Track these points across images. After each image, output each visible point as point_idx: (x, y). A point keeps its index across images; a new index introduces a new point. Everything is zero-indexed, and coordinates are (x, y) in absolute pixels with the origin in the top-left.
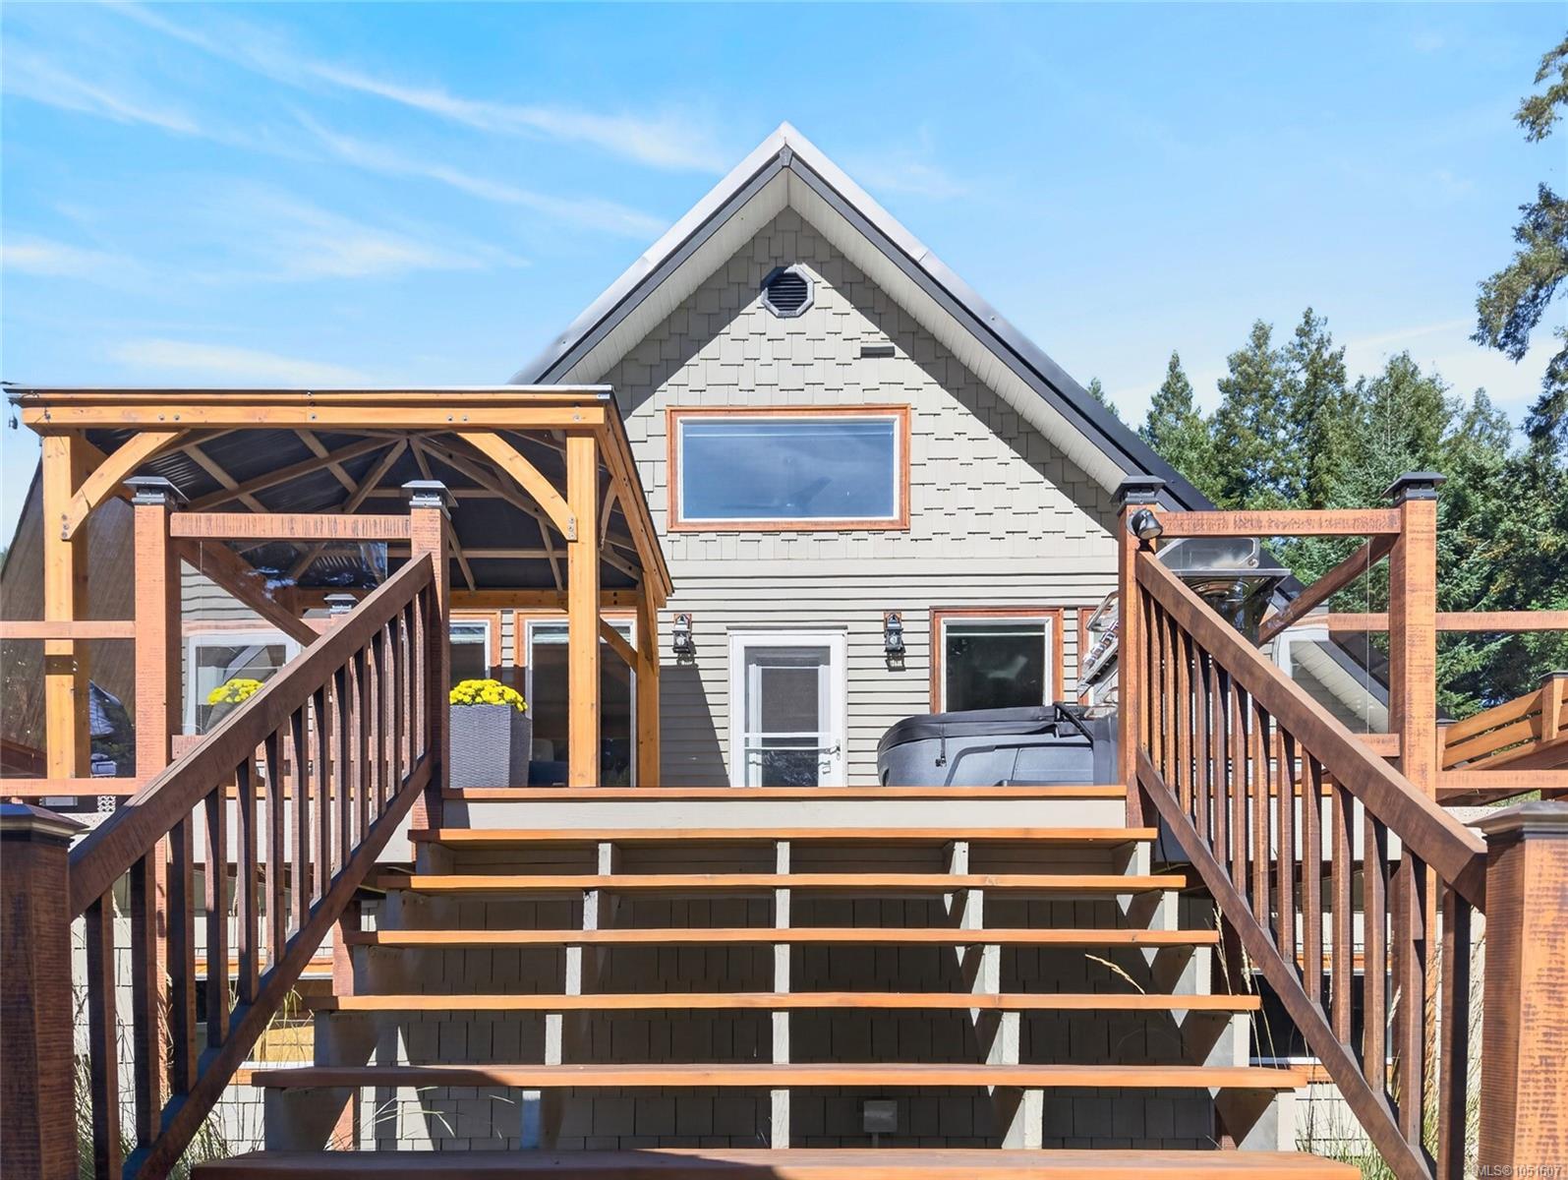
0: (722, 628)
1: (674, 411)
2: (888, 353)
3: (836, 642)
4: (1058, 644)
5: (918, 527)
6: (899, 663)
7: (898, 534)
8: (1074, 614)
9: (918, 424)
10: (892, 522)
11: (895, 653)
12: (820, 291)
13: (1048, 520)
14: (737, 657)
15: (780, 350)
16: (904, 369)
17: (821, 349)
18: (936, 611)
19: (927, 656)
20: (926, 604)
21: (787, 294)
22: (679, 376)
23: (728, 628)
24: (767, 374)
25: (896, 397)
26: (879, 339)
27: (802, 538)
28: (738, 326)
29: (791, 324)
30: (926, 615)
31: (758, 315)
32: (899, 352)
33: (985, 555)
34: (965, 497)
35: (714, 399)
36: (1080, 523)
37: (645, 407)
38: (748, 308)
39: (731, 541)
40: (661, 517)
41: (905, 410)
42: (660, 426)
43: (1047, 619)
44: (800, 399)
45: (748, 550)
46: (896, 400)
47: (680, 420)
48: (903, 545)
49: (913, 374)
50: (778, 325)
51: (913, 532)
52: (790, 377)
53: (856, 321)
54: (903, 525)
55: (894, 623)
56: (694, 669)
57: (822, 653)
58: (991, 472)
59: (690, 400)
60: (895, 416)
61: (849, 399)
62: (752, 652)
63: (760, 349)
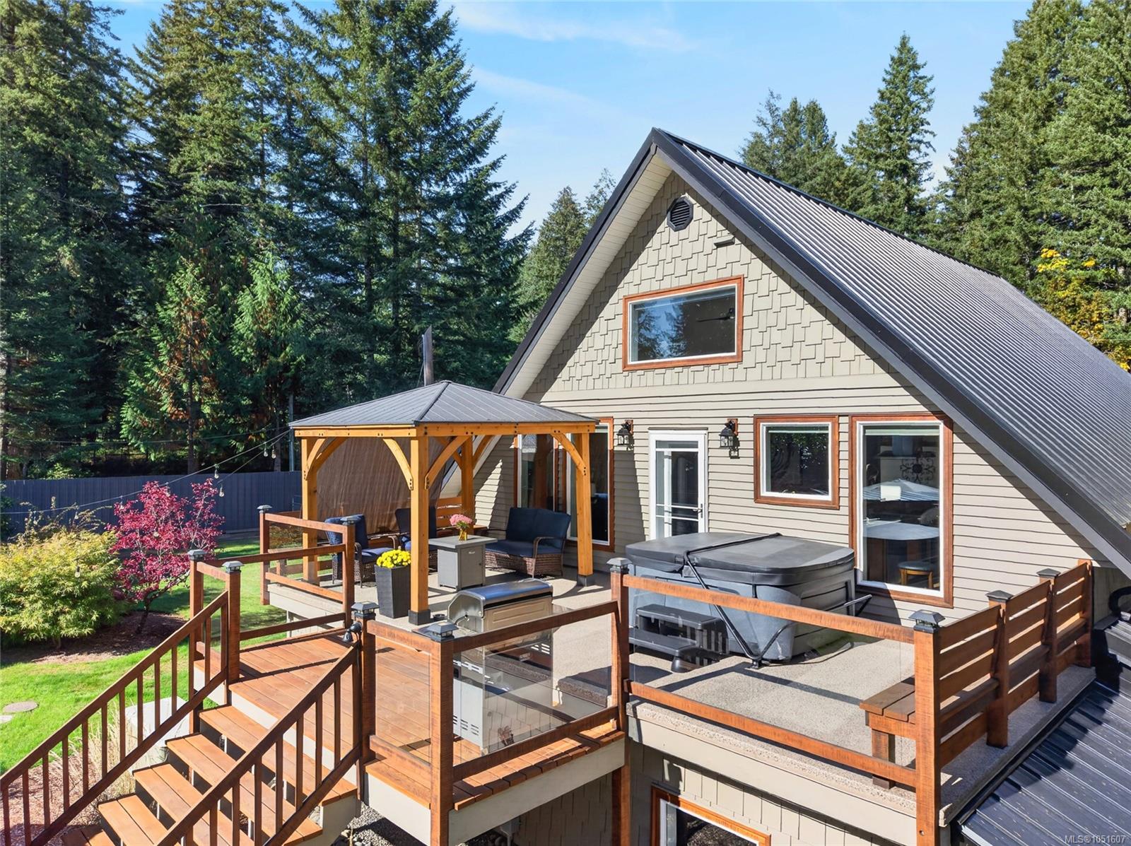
0: (645, 428)
1: (627, 299)
2: (730, 243)
3: (699, 437)
4: (836, 443)
5: (748, 359)
6: (736, 454)
7: (735, 365)
8: (846, 419)
9: (749, 287)
10: (732, 357)
11: (735, 444)
12: (698, 212)
13: (830, 348)
14: (653, 450)
15: (677, 251)
16: (739, 252)
17: (697, 247)
18: (758, 419)
19: (755, 447)
20: (752, 413)
21: (679, 216)
22: (628, 278)
23: (650, 429)
24: (669, 269)
25: (738, 271)
26: (727, 235)
27: (685, 370)
28: (656, 241)
29: (683, 233)
30: (751, 421)
31: (666, 232)
32: (737, 241)
33: (790, 377)
34: (776, 336)
35: (644, 288)
36: (850, 348)
37: (613, 299)
38: (660, 229)
39: (650, 374)
40: (620, 363)
41: (741, 279)
42: (620, 308)
43: (829, 424)
44: (685, 281)
45: (659, 380)
46: (736, 274)
47: (630, 303)
48: (740, 373)
49: (747, 254)
50: (675, 236)
51: (745, 363)
52: (681, 268)
53: (715, 226)
54: (739, 359)
55: (731, 426)
56: (632, 454)
57: (695, 444)
58: (794, 316)
59: (633, 291)
60: (735, 285)
61: (711, 276)
62: (659, 444)
63: (666, 253)
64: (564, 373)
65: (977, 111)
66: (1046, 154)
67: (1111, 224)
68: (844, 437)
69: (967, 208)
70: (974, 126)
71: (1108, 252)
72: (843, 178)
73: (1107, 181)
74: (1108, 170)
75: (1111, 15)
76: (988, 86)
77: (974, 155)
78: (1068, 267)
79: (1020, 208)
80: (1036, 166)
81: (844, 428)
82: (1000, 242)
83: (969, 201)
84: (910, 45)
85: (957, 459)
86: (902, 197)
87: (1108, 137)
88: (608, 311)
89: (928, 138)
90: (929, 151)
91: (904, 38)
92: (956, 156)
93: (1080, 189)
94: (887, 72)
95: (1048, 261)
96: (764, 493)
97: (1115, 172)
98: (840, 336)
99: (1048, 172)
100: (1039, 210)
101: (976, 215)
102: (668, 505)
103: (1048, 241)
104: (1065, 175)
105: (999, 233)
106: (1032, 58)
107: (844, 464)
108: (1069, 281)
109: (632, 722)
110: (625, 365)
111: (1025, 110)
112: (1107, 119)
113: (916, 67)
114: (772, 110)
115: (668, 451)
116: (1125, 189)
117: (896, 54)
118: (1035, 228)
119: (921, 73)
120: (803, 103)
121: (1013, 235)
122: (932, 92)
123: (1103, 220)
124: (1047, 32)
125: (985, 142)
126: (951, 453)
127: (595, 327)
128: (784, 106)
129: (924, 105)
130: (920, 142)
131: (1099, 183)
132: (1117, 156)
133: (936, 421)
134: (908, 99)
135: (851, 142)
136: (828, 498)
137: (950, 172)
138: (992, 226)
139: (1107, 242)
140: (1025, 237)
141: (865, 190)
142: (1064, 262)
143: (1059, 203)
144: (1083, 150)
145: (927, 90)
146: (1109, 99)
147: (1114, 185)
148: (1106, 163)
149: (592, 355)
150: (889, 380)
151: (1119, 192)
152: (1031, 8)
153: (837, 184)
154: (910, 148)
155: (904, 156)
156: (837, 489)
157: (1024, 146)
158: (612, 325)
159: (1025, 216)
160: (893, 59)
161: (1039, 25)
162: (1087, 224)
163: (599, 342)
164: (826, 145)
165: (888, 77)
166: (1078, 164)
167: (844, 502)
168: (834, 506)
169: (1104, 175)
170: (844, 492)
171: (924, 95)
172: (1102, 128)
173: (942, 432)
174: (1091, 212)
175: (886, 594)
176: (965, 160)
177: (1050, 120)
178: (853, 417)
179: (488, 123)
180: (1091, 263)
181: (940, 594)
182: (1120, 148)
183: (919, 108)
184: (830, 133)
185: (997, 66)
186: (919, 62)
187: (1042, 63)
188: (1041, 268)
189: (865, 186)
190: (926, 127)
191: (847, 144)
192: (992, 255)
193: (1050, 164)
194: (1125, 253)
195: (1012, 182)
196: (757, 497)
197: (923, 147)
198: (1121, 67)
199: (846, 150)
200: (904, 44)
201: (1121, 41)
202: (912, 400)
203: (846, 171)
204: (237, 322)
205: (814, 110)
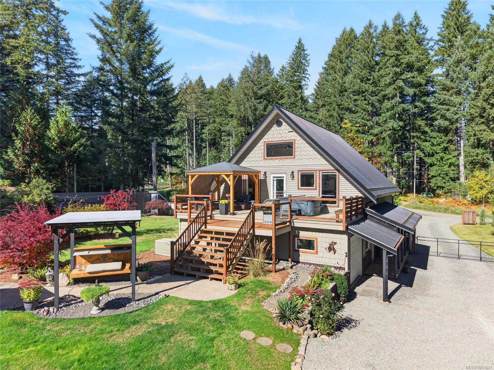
1: (264, 142)
2: (292, 132)
3: (284, 175)
4: (316, 176)
6: (293, 179)
8: (318, 171)
9: (297, 142)
11: (293, 177)
12: (284, 123)
13: (315, 156)
14: (272, 179)
15: (278, 132)
16: (294, 134)
17: (284, 132)
18: (299, 171)
19: (298, 177)
20: (297, 170)
21: (279, 124)
22: (265, 137)
23: (271, 174)
24: (276, 136)
25: (294, 138)
26: (291, 130)
27: (281, 160)
28: (273, 129)
29: (280, 128)
30: (297, 172)
31: (275, 127)
32: (294, 131)
33: (306, 162)
34: (303, 153)
35: (270, 140)
36: (319, 156)
37: (261, 142)
38: (274, 126)
39: (271, 161)
40: (263, 158)
41: (295, 140)
42: (263, 144)
43: (315, 172)
44: (281, 139)
45: (274, 162)
46: (293, 139)
47: (265, 143)
48: (294, 161)
49: (296, 134)
50: (278, 128)
51: (296, 159)
52: (280, 136)
53: (288, 127)
54: (294, 158)
55: (293, 173)
56: (266, 180)
57: (283, 177)
58: (307, 149)
59: (267, 140)
60: (293, 141)
61: (287, 139)
62: (274, 177)
63: (276, 132)
64: (246, 159)
65: (323, 68)
66: (345, 87)
67: (364, 113)
68: (318, 175)
69: (321, 103)
70: (322, 74)
71: (363, 122)
72: (278, 86)
73: (363, 98)
74: (363, 95)
75: (366, 43)
76: (327, 59)
77: (323, 84)
78: (352, 126)
79: (337, 105)
80: (342, 91)
81: (318, 173)
82: (331, 116)
83: (321, 100)
84: (302, 42)
85: (340, 179)
86: (299, 97)
87: (364, 84)
88: (259, 145)
89: (308, 76)
90: (308, 81)
91: (300, 39)
92: (317, 84)
93: (355, 100)
94: (294, 51)
95: (345, 124)
96: (300, 187)
97: (365, 96)
98: (317, 154)
99: (346, 94)
100: (343, 106)
101: (323, 106)
102: (275, 191)
103: (346, 117)
104: (351, 95)
105: (331, 113)
106: (341, 52)
107: (318, 180)
108: (352, 131)
109: (292, 223)
110: (264, 158)
111: (339, 72)
112: (364, 78)
113: (304, 50)
114: (252, 57)
115: (275, 179)
116: (368, 101)
117: (297, 45)
118: (342, 112)
119: (306, 52)
120: (262, 55)
121: (335, 114)
122: (309, 60)
123: (362, 111)
124: (346, 44)
125: (326, 80)
126: (339, 178)
127: (255, 148)
128: (256, 55)
129: (307, 64)
130: (305, 77)
131: (361, 99)
132: (366, 90)
133: (336, 171)
134: (301, 62)
135: (280, 72)
136: (314, 188)
137: (315, 90)
138: (329, 111)
139: (363, 119)
140: (339, 115)
141: (285, 92)
142: (350, 124)
143: (349, 105)
144: (356, 88)
145: (308, 59)
146: (364, 71)
147: (365, 100)
148: (364, 92)
149: (254, 155)
150: (327, 163)
151: (366, 102)
152: (341, 34)
153: (275, 88)
154: (302, 79)
155: (300, 82)
156: (316, 185)
157: (339, 84)
158: (260, 148)
159: (339, 108)
160: (296, 46)
161: (344, 41)
162: (357, 112)
163: (257, 152)
164: (270, 72)
165: (295, 53)
166: (355, 92)
167: (318, 188)
168: (316, 189)
169: (363, 96)
170: (318, 186)
171: (307, 61)
172: (362, 81)
173: (337, 173)
174: (358, 108)
175: (326, 206)
176: (320, 86)
177: (346, 75)
178: (320, 170)
179: (168, 65)
180: (358, 125)
181: (337, 205)
182: (367, 88)
183: (305, 65)
184: (272, 68)
185: (330, 53)
186: (305, 49)
187: (344, 55)
188: (344, 126)
189: (285, 90)
190: (306, 72)
191: (278, 73)
192: (329, 120)
193: (346, 91)
194: (368, 123)
195: (335, 96)
196: (299, 189)
197: (306, 79)
198: (368, 61)
199: (278, 75)
200: (300, 42)
201: (368, 52)
202: (332, 167)
203: (279, 84)
204: (47, 132)
205: (266, 58)
